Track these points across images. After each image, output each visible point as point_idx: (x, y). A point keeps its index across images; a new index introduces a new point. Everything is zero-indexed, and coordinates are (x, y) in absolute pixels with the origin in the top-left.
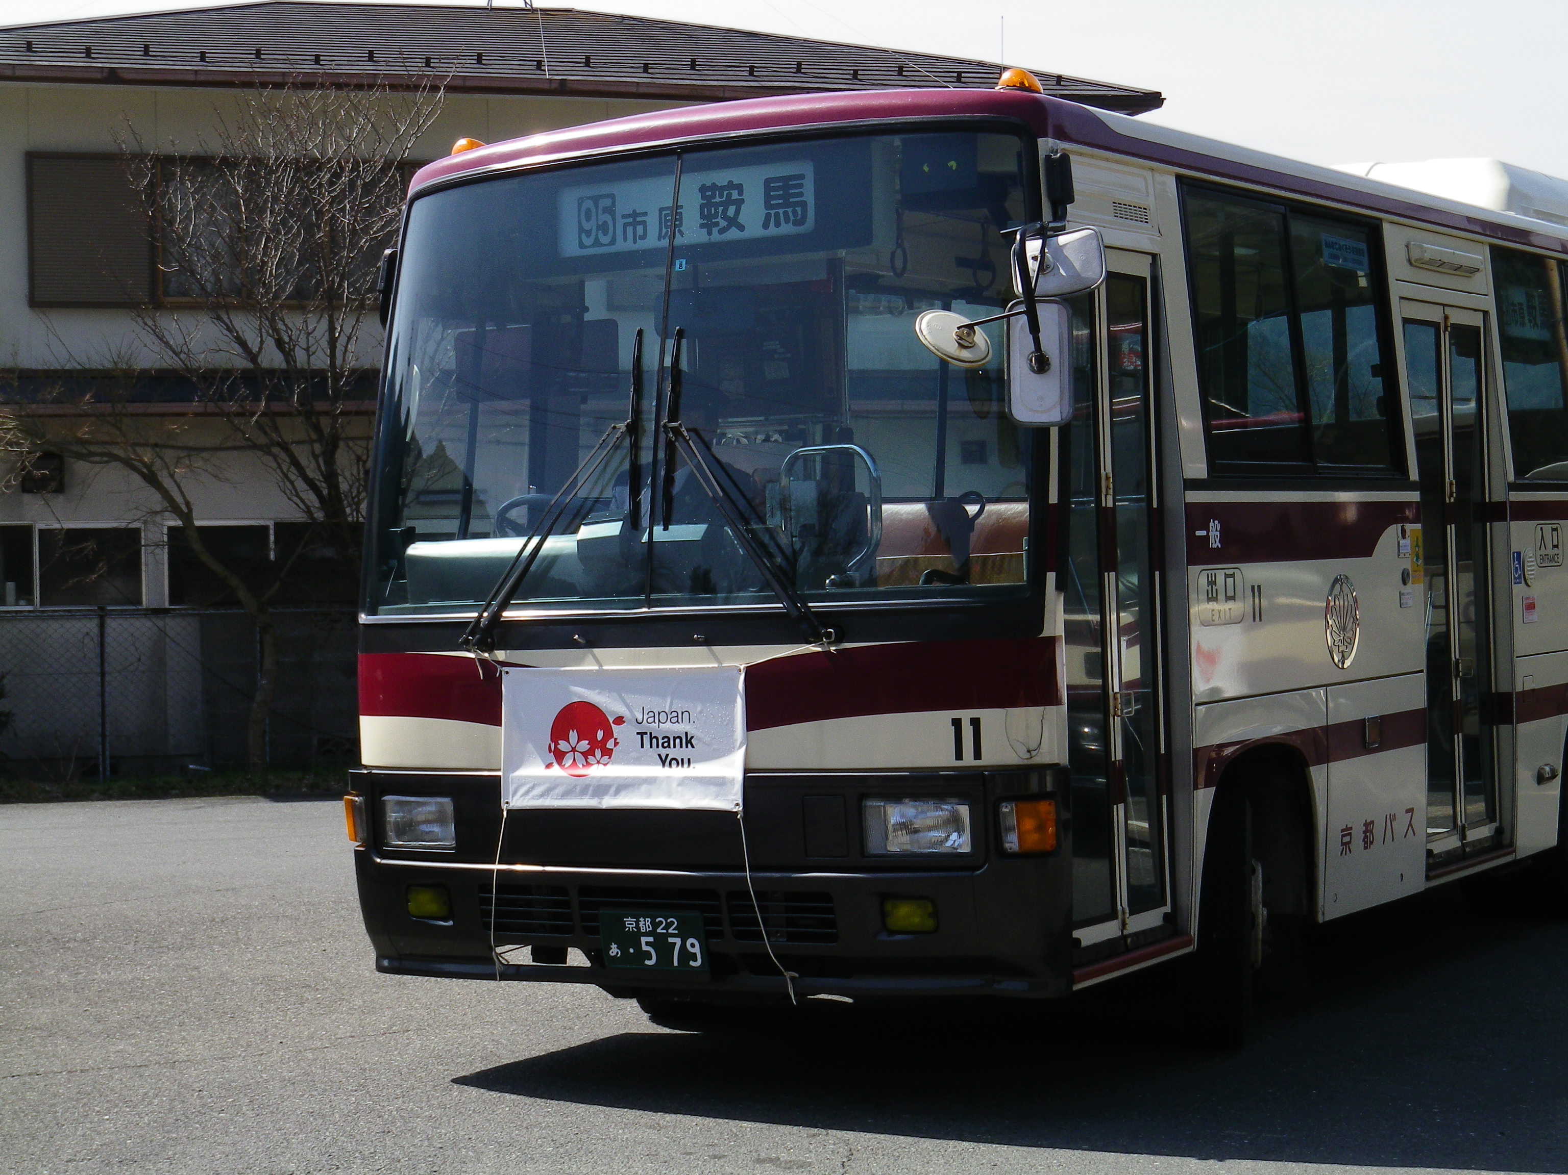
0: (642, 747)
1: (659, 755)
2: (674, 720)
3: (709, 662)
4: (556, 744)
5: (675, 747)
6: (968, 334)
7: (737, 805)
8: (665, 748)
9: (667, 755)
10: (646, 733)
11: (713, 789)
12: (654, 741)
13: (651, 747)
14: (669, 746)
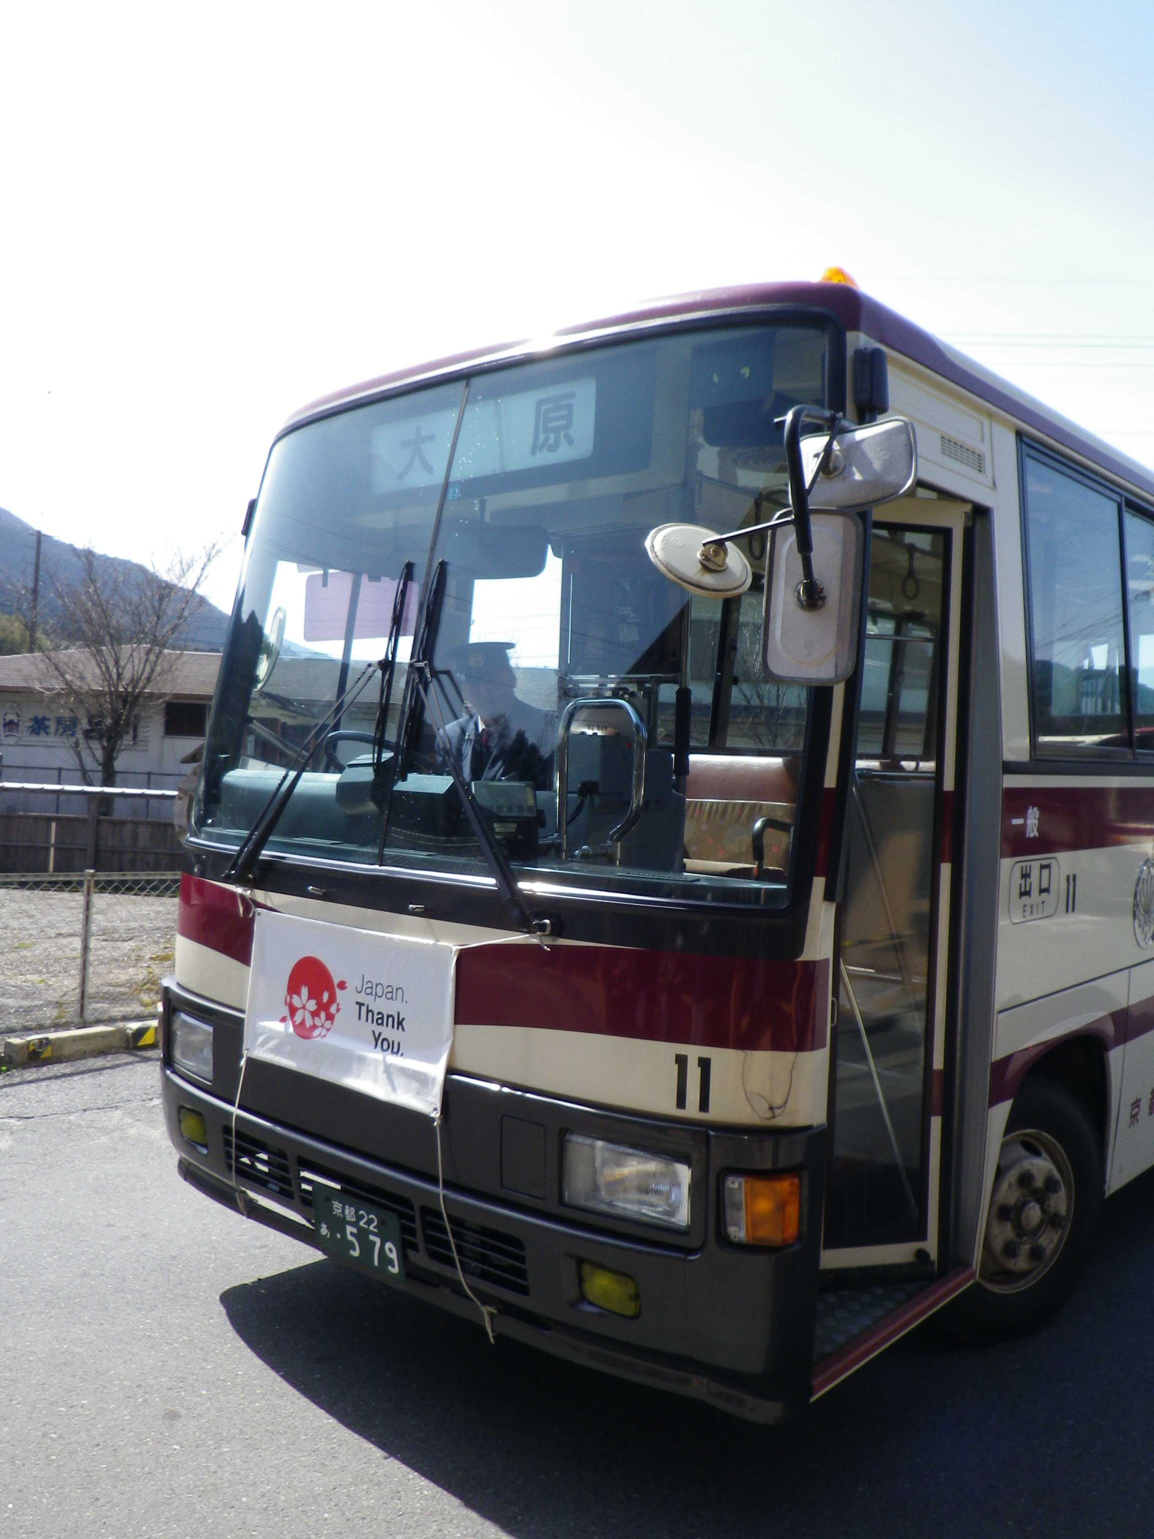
0: (360, 1018)
1: (374, 1032)
2: (389, 995)
3: (425, 936)
4: (291, 998)
5: (387, 1025)
6: (716, 553)
7: (435, 1109)
8: (379, 1024)
9: (380, 1034)
10: (363, 1004)
11: (415, 1085)
12: (370, 1014)
13: (367, 1020)
14: (382, 1024)
